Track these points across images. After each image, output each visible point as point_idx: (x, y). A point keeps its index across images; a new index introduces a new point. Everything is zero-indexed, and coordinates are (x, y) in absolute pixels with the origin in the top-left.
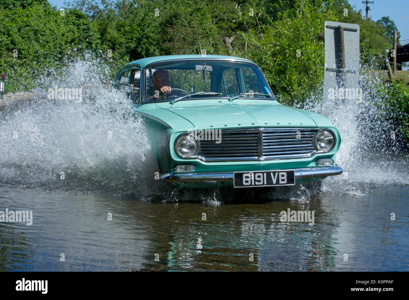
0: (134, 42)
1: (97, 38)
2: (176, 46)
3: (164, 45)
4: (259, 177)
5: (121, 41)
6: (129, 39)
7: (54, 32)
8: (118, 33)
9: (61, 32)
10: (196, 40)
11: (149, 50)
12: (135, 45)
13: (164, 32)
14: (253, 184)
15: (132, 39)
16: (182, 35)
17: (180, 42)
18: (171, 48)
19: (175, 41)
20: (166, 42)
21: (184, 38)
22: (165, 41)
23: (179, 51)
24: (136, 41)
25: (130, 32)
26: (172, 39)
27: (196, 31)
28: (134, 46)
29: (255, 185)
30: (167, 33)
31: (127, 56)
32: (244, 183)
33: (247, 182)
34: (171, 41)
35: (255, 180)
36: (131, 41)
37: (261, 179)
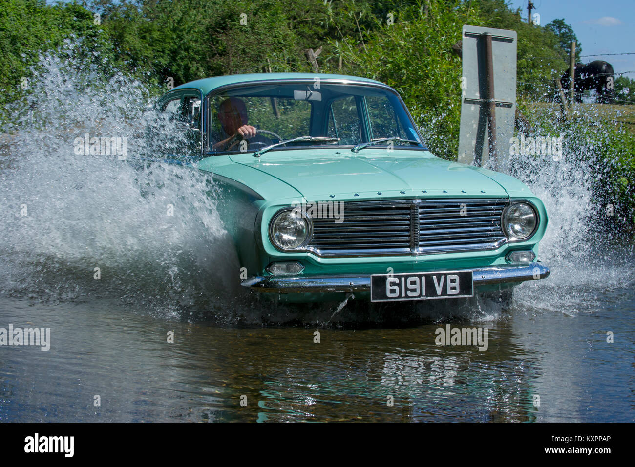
0: (165, 56)
1: (109, 50)
2: (232, 63)
3: (212, 61)
4: (413, 283)
5: (146, 55)
6: (158, 51)
7: (42, 40)
8: (142, 41)
9: (53, 39)
10: (263, 53)
11: (189, 68)
12: (168, 61)
13: (214, 41)
14: (403, 295)
15: (163, 52)
16: (240, 46)
17: (237, 57)
18: (223, 66)
19: (231, 55)
20: (216, 57)
21: (244, 51)
22: (214, 55)
23: (236, 70)
24: (169, 55)
25: (159, 41)
26: (225, 51)
27: (263, 40)
28: (166, 62)
29: (407, 296)
30: (217, 42)
31: (154, 78)
32: (389, 294)
33: (393, 291)
34: (224, 55)
35: (407, 289)
36: (162, 54)
37: (417, 286)
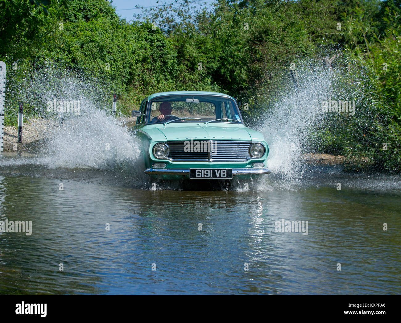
0: (216, 62)
1: (174, 57)
2: (267, 67)
3: (252, 65)
5: (201, 60)
6: (210, 58)
7: (123, 49)
8: (198, 50)
9: (131, 49)
10: (290, 60)
11: (234, 71)
12: (218, 66)
13: (253, 51)
15: (214, 58)
16: (273, 54)
17: (271, 63)
18: (260, 69)
19: (266, 61)
20: (255, 62)
21: (276, 58)
22: (253, 61)
23: (270, 73)
24: (218, 61)
25: (212, 50)
26: (261, 58)
27: (290, 49)
28: (216, 66)
30: (256, 51)
31: (208, 78)
34: (261, 61)
36: (213, 60)
